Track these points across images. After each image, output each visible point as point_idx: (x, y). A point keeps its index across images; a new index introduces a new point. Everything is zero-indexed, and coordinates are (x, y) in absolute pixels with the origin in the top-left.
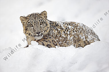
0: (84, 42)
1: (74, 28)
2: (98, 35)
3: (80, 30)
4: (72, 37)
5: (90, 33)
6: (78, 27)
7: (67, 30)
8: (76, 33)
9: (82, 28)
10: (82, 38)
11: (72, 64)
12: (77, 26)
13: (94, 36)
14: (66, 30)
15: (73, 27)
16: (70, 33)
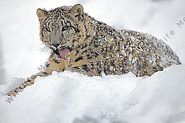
0: (154, 68)
1: (139, 41)
2: (178, 55)
3: (149, 46)
4: (136, 58)
5: (164, 53)
6: (145, 40)
7: (130, 44)
8: (142, 51)
9: (153, 43)
10: (151, 61)
11: (130, 105)
12: (144, 38)
13: (172, 57)
14: (128, 43)
15: (137, 40)
16: (133, 50)
